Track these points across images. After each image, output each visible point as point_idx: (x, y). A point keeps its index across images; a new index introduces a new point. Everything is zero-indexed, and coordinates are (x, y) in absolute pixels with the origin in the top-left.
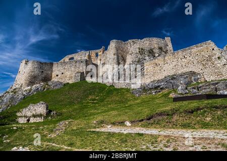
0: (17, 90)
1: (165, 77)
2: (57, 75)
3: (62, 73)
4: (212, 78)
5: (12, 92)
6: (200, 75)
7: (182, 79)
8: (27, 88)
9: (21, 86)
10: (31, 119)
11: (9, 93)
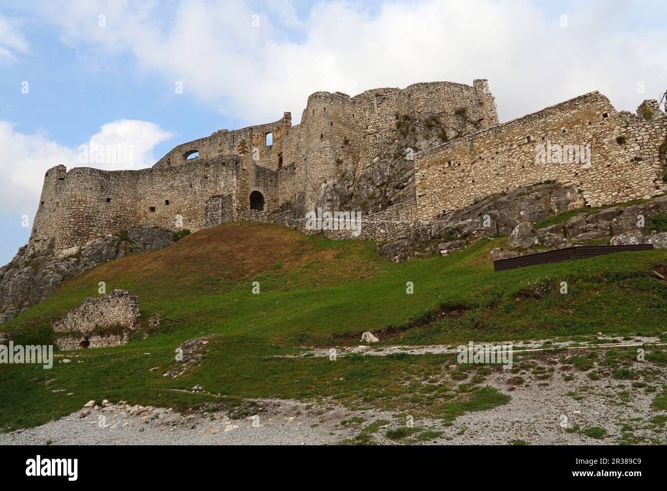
0: (41, 258)
1: (476, 202)
2: (153, 209)
3: (167, 202)
4: (605, 198)
5: (27, 264)
6: (572, 192)
7: (523, 205)
8: (67, 252)
9: (51, 246)
10: (93, 339)
11: (18, 267)
